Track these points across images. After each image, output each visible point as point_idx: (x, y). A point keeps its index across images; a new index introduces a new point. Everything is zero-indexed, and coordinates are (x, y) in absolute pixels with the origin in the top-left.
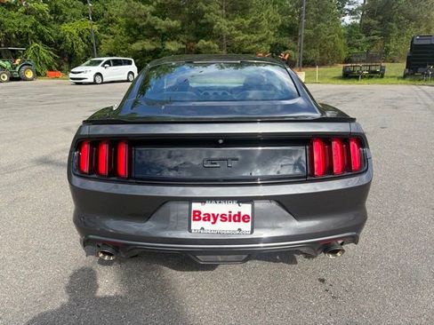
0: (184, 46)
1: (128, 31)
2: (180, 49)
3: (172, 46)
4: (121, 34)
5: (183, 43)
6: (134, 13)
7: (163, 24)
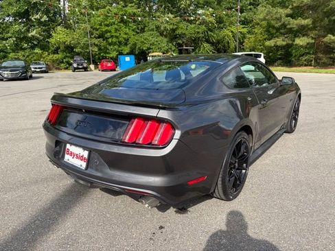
0: (313, 41)
1: (268, 31)
2: (308, 44)
3: (301, 41)
4: (261, 34)
5: (313, 38)
6: (272, 17)
7: (295, 23)
